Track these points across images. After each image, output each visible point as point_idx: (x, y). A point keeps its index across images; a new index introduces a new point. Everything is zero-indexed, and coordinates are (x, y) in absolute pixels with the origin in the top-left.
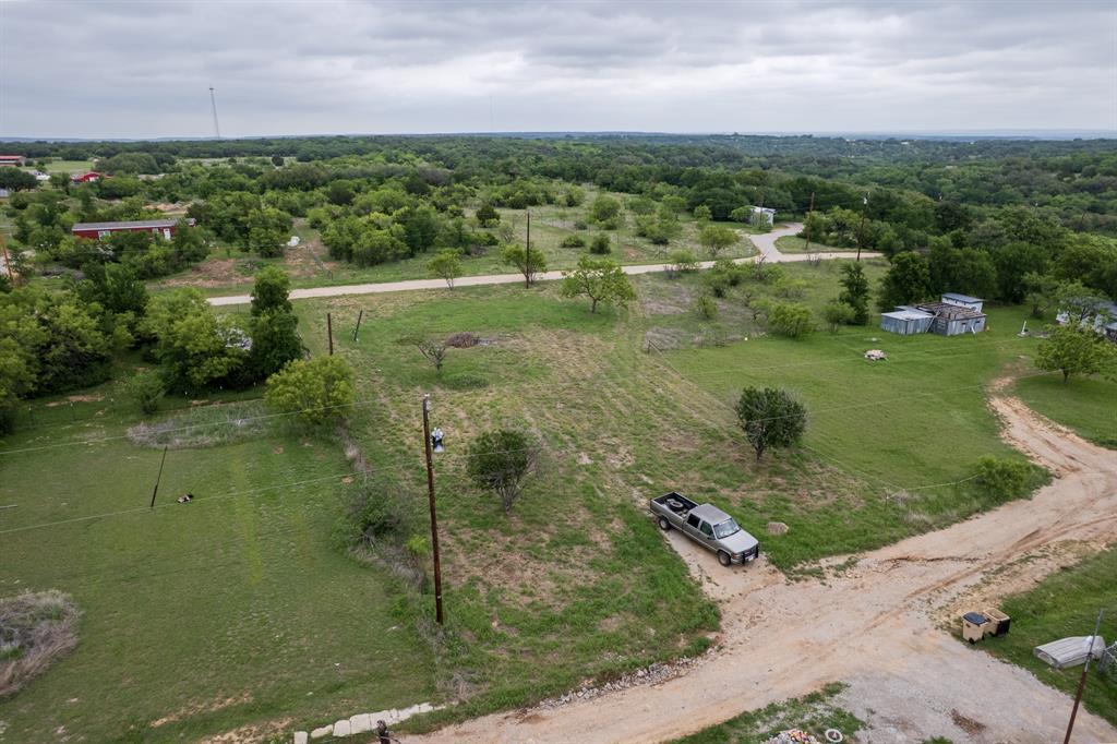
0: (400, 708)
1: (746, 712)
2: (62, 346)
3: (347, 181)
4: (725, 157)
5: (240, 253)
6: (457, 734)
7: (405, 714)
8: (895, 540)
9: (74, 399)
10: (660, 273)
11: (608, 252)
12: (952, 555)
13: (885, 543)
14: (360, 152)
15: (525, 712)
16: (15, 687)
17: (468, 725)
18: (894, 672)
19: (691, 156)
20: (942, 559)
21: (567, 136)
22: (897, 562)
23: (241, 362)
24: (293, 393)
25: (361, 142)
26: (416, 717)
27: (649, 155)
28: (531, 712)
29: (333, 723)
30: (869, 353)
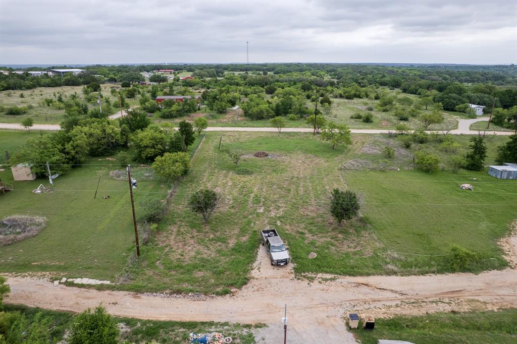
0: (100, 280)
1: (213, 321)
2: (106, 139)
3: (280, 83)
4: (495, 77)
5: (209, 111)
6: (109, 294)
7: (99, 282)
8: (368, 275)
9: (107, 158)
10: (386, 134)
11: (371, 122)
12: (393, 289)
13: (361, 275)
14: (301, 71)
15: (137, 294)
16: (10, 242)
17: (115, 292)
18: (297, 329)
19: (473, 77)
20: (386, 290)
21: (411, 65)
22: (359, 285)
23: (160, 152)
24: (158, 165)
25: (305, 66)
26: (102, 285)
27: (447, 76)
28: (139, 295)
29: (76, 278)
30: (463, 185)
